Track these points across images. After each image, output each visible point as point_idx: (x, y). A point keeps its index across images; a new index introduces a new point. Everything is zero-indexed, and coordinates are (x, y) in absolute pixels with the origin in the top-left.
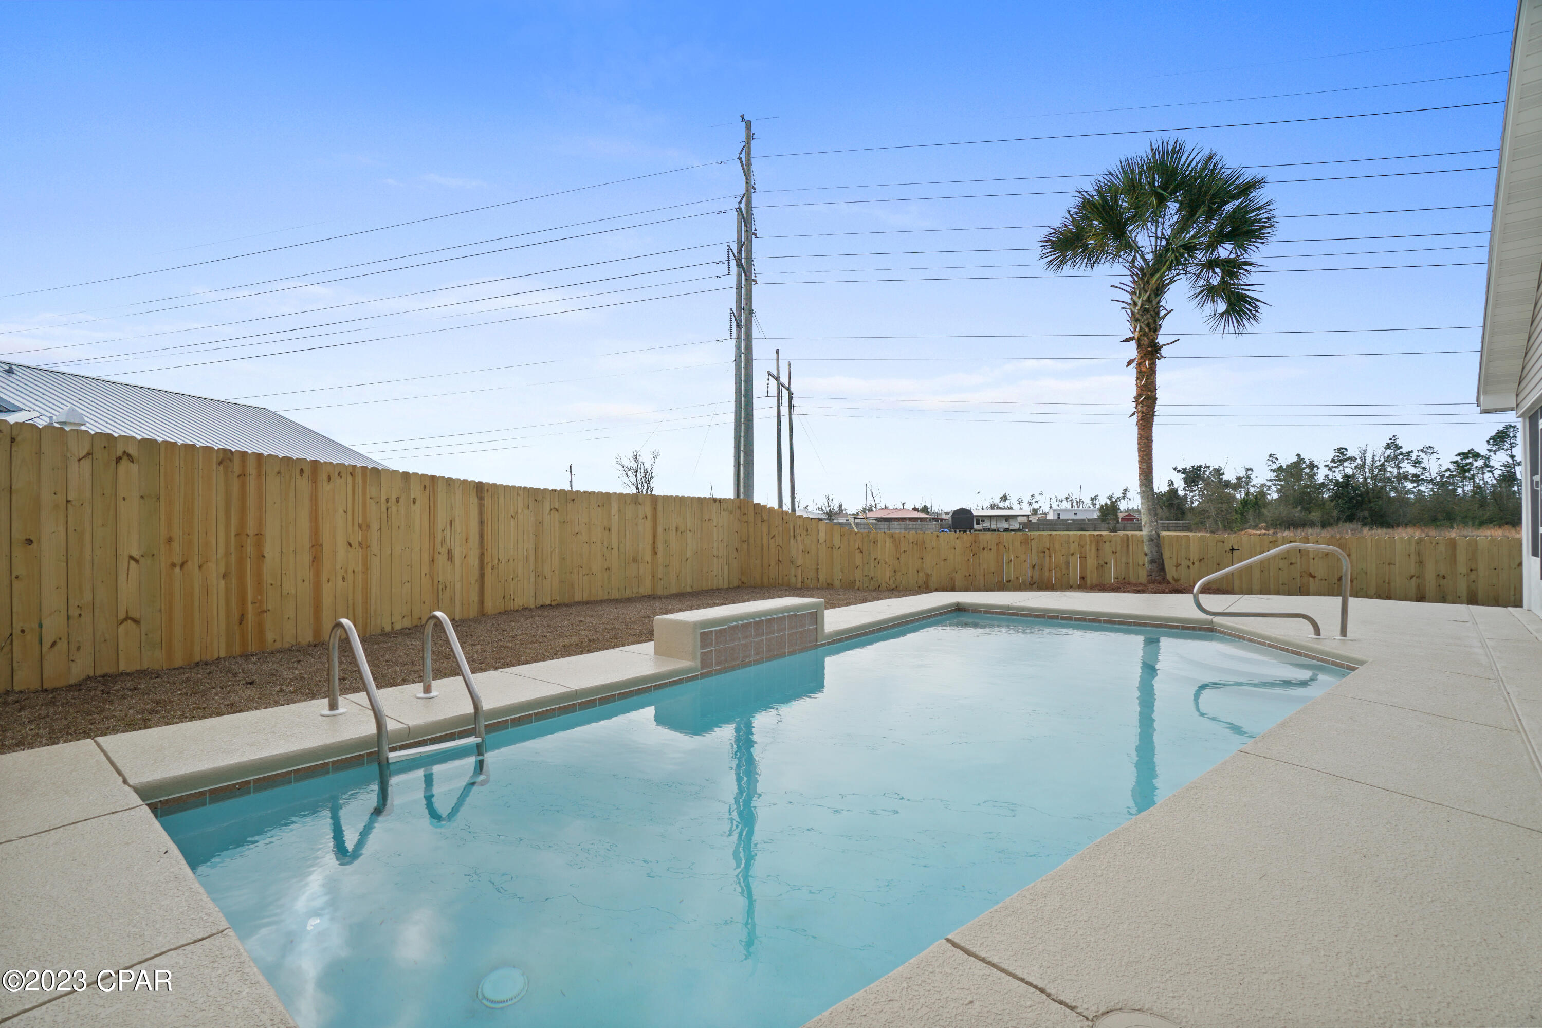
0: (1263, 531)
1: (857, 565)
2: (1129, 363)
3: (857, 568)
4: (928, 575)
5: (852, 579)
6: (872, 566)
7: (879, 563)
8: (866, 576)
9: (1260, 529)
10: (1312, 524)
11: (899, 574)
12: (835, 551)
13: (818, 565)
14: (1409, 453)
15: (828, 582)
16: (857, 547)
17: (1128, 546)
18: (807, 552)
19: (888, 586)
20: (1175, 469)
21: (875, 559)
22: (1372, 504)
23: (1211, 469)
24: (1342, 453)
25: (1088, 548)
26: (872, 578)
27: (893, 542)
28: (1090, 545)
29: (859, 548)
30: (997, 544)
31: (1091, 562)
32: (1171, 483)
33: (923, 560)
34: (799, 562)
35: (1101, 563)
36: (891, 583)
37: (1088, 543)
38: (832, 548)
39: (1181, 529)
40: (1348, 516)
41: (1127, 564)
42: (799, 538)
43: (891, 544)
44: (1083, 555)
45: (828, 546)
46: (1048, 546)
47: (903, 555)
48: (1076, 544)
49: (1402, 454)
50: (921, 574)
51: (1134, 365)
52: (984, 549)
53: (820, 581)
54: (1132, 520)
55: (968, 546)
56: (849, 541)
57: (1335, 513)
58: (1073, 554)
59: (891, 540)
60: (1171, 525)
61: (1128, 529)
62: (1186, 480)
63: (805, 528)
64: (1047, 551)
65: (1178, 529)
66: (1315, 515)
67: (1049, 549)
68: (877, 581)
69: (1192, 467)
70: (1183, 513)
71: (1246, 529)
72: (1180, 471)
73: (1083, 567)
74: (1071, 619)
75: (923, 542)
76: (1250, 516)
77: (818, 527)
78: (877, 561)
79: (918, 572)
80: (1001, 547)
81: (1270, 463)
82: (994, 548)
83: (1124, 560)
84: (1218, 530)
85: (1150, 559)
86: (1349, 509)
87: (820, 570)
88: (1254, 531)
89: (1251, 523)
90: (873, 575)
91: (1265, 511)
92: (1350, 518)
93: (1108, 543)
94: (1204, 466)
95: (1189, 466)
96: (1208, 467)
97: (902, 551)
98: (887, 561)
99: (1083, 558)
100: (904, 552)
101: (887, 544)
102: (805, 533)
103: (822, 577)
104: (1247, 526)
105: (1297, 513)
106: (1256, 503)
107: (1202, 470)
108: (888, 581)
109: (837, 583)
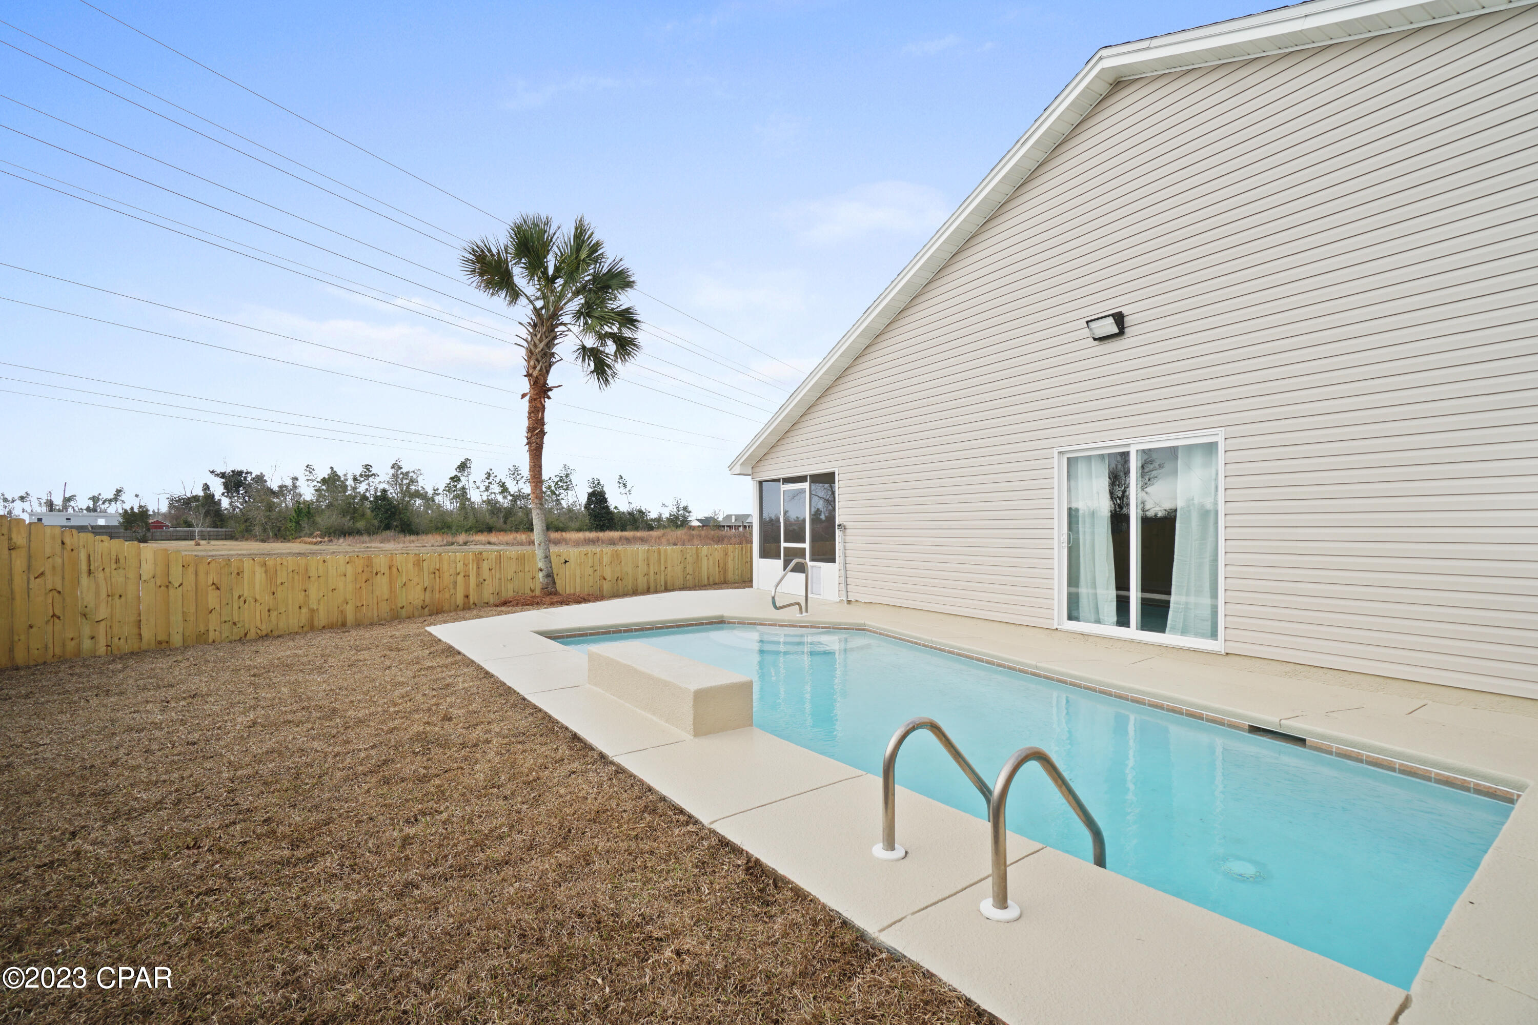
0: (319, 539)
1: (211, 607)
2: (523, 396)
3: (210, 612)
4: (312, 611)
5: (202, 629)
6: (236, 607)
7: (245, 602)
8: (225, 622)
9: (316, 537)
10: (359, 532)
11: (274, 614)
12: (172, 590)
13: (140, 615)
14: (408, 473)
15: (159, 639)
16: (210, 582)
17: (500, 563)
18: (118, 596)
19: (259, 631)
20: (212, 472)
21: (240, 597)
22: (402, 515)
23: (253, 476)
24: (368, 469)
25: (471, 567)
26: (234, 624)
27: (266, 572)
28: (473, 563)
29: (213, 584)
30: (390, 568)
31: (473, 580)
32: (206, 487)
33: (307, 593)
34: (103, 613)
35: (481, 580)
36: (264, 627)
37: (471, 561)
38: (167, 587)
39: (223, 537)
40: (386, 525)
41: (500, 579)
42: (101, 575)
43: (264, 575)
44: (467, 574)
45: (159, 584)
46: (438, 567)
47: (280, 589)
48: (462, 563)
49: (402, 473)
50: (304, 610)
51: (527, 398)
52: (377, 574)
53: (143, 640)
54: (162, 528)
55: (360, 571)
56: (196, 574)
57: (376, 522)
58: (459, 574)
59: (264, 569)
60: (212, 533)
61: (157, 538)
62: (226, 486)
63: (115, 557)
64: (437, 572)
65: (220, 537)
66: (361, 524)
67: (438, 570)
68: (243, 626)
69: (233, 471)
70: (222, 520)
71: (301, 537)
72: (217, 475)
73: (467, 586)
74: (631, 631)
75: (307, 570)
76: (304, 523)
77: (139, 554)
78: (242, 599)
79: (300, 608)
80: (394, 570)
81: (307, 473)
82: (387, 572)
83: (498, 576)
84: (268, 538)
85: (545, 574)
86: (386, 519)
87: (143, 622)
88: (310, 539)
89: (307, 531)
90: (236, 620)
91: (318, 519)
92: (388, 527)
93: (486, 561)
94: (245, 471)
95: (228, 470)
96: (251, 473)
97: (279, 582)
98: (258, 597)
99: (467, 576)
100: (282, 584)
101: (258, 575)
102: (114, 566)
103: (146, 634)
104: (302, 534)
105: (347, 522)
106: (309, 513)
107: (244, 475)
108: (259, 624)
109: (177, 640)
